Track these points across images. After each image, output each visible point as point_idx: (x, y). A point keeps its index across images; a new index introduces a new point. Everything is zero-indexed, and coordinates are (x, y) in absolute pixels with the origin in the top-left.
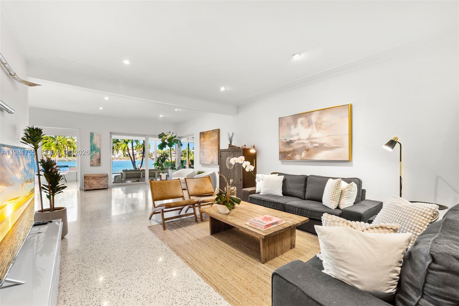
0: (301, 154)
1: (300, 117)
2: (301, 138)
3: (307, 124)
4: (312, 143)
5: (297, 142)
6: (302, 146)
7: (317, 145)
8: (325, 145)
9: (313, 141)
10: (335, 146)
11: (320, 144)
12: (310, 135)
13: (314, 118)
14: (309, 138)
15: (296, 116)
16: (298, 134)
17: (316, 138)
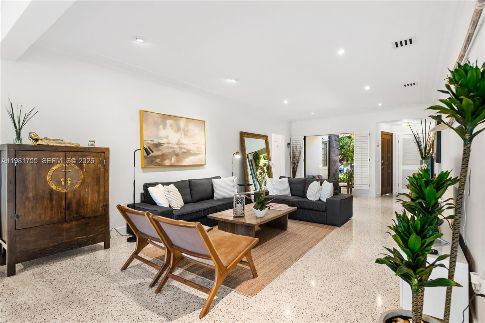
0: (171, 159)
1: (170, 119)
2: (171, 142)
3: (176, 129)
4: (181, 148)
5: (166, 145)
6: (171, 150)
7: (185, 151)
8: (191, 151)
9: (182, 146)
10: (197, 152)
11: (187, 150)
12: (179, 141)
13: (182, 123)
14: (178, 143)
15: (166, 117)
16: (167, 137)
17: (184, 144)
